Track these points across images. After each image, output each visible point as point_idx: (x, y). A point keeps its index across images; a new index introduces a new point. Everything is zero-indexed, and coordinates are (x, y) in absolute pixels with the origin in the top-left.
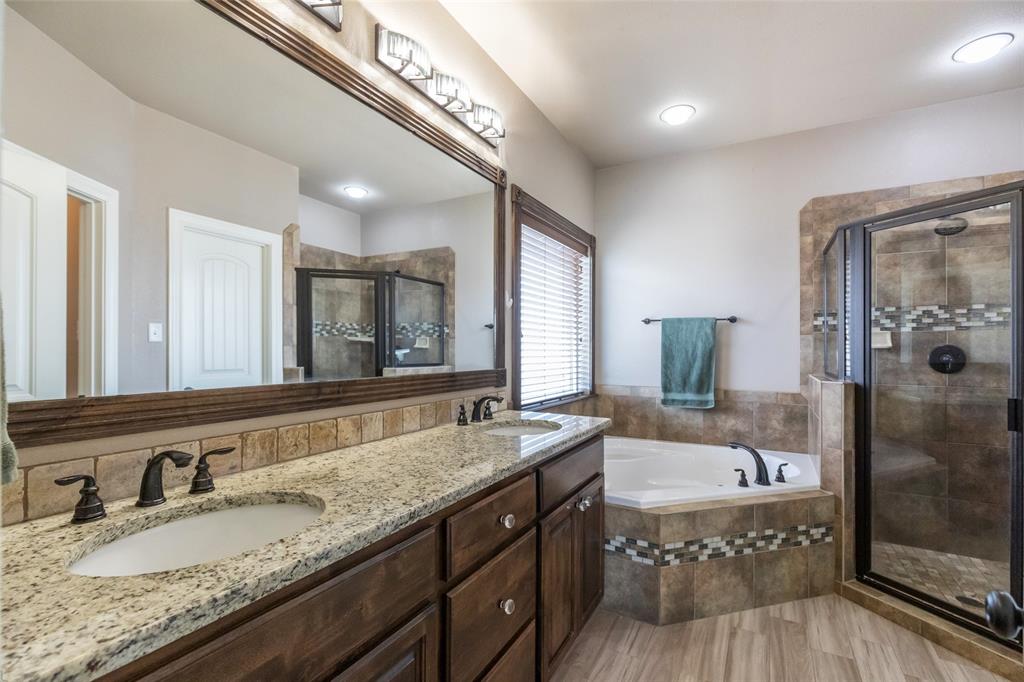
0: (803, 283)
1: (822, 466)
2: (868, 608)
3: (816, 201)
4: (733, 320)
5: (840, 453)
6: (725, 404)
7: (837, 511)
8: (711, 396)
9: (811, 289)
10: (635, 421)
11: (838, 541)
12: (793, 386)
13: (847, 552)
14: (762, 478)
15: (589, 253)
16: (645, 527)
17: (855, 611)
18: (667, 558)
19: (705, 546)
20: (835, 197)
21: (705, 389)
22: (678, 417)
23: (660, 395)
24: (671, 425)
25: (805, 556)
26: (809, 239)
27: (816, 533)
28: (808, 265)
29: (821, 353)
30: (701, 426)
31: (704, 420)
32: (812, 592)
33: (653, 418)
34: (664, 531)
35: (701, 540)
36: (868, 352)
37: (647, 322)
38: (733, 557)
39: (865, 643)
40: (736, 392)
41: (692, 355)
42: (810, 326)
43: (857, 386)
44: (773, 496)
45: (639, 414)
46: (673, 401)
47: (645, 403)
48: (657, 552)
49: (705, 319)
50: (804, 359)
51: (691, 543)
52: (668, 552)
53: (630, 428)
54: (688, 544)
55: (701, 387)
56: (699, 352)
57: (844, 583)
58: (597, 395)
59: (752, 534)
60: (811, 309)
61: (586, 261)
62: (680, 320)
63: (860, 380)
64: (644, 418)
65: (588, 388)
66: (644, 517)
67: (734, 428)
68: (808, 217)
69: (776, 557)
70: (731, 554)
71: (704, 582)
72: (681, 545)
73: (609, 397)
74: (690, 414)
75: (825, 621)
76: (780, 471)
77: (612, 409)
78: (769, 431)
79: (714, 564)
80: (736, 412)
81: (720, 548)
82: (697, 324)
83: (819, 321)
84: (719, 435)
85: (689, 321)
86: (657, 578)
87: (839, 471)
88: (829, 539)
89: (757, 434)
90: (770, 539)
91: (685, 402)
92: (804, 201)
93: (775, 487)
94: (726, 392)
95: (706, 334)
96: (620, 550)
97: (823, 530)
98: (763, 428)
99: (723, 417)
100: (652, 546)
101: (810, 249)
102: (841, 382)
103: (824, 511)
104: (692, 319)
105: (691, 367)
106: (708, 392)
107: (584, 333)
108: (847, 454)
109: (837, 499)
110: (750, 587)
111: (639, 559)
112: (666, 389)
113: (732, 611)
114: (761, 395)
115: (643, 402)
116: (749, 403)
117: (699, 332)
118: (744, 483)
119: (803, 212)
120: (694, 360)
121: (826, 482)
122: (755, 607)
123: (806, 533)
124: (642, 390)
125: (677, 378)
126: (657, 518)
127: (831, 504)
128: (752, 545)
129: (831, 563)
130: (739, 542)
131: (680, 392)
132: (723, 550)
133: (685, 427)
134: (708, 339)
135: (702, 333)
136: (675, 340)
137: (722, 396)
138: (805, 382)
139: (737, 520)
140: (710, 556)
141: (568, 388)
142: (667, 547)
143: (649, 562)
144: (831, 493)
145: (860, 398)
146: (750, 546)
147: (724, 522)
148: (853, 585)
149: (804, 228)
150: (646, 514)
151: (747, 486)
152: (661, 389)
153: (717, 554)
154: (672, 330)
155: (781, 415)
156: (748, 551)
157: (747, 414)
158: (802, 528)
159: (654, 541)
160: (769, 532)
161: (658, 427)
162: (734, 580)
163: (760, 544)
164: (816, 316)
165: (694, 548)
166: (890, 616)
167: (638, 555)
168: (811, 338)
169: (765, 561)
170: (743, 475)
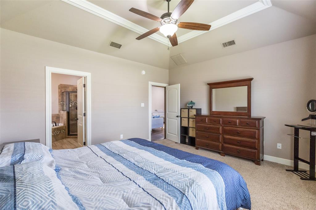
0: (59, 97)
2: (70, 137)
3: (61, 84)
5: (66, 120)
7: (66, 128)
9: (60, 98)
11: (66, 132)
12: (57, 113)
13: (67, 133)
14: (56, 125)
17: (68, 138)
20: (63, 85)
25: (62, 134)
26: (60, 90)
27: (63, 131)
28: (60, 94)
29: (62, 108)
32: (63, 138)
36: (69, 107)
42: (60, 104)
50: (59, 109)
59: (56, 132)
60: (60, 101)
63: (68, 111)
68: (60, 87)
69: (59, 134)
70: (53, 135)
75: (65, 140)
76: (58, 124)
83: (61, 103)
87: (66, 122)
90: (58, 132)
92: (59, 84)
93: (58, 126)
101: (60, 92)
102: (66, 112)
109: (66, 126)
110: (56, 139)
119: (59, 86)
121: (64, 124)
127: (65, 127)
128: (56, 133)
138: (59, 112)
145: (68, 113)
148: (68, 136)
149: (59, 88)
151: (54, 126)
155: (55, 117)
164: (61, 102)
166: (72, 138)
168: (60, 105)
169: (57, 135)
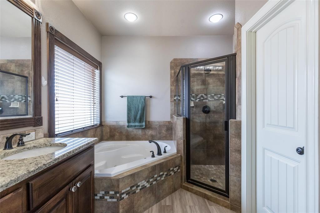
0: (171, 86)
1: (177, 146)
2: (190, 191)
3: (175, 60)
4: (151, 97)
5: (182, 141)
6: (148, 126)
7: (181, 161)
8: (144, 124)
9: (173, 88)
10: (118, 134)
11: (182, 171)
12: (168, 119)
13: (184, 174)
14: (159, 153)
15: (99, 68)
16: (113, 185)
17: (187, 194)
18: (123, 196)
19: (139, 186)
20: (179, 59)
21: (142, 122)
22: (133, 132)
23: (127, 124)
24: (131, 135)
25: (172, 179)
26: (173, 71)
27: (175, 169)
28: (172, 80)
29: (176, 108)
30: (141, 134)
31: (142, 132)
32: (175, 190)
33: (124, 133)
34: (121, 185)
35: (137, 184)
36: (189, 107)
37: (122, 97)
38: (149, 187)
39: (190, 206)
40: (152, 121)
41: (138, 109)
42: (173, 99)
43: (186, 118)
44: (162, 159)
45: (119, 132)
46: (131, 126)
47: (121, 127)
48: (118, 195)
49: (142, 96)
50: (171, 110)
51: (133, 186)
52: (123, 193)
53: (116, 137)
54: (131, 187)
55: (141, 121)
56: (140, 108)
57: (184, 184)
58: (103, 125)
59: (156, 176)
60: (173, 94)
61: (97, 72)
62: (133, 97)
63: (187, 117)
64: (121, 133)
65: (98, 123)
66: (112, 181)
67: (151, 134)
68: (173, 64)
69: (164, 181)
70: (148, 185)
71: (138, 200)
72: (129, 188)
73: (108, 126)
74: (137, 130)
75: (178, 201)
76: (165, 149)
77: (109, 130)
78: (162, 134)
79: (142, 192)
80: (152, 128)
81: (144, 185)
82: (139, 98)
83: (175, 98)
84: (146, 137)
85: (136, 97)
86: (118, 206)
87: (182, 147)
88: (179, 170)
89: (158, 135)
90: (162, 176)
91: (135, 126)
92: (171, 59)
93: (164, 155)
94: (149, 122)
95: (142, 101)
96: (102, 198)
97: (177, 168)
98: (160, 133)
99: (148, 130)
100: (116, 193)
101: (173, 75)
102: (182, 117)
103: (178, 161)
104: (138, 96)
105: (137, 113)
106: (143, 122)
107: (97, 101)
108: (184, 141)
109: (181, 156)
110: (155, 196)
111: (110, 200)
112: (129, 121)
113: (149, 208)
114: (159, 122)
115: (120, 127)
116: (156, 125)
117: (140, 101)
118: (153, 156)
119: (171, 63)
120: (138, 111)
121: (178, 151)
122: (157, 203)
123: (173, 170)
124: (120, 123)
125: (132, 118)
126: (118, 180)
127: (180, 158)
128: (156, 180)
129: (180, 178)
130: (151, 180)
131: (134, 123)
132: (145, 185)
133: (135, 135)
134: (143, 103)
135: (141, 101)
136: (131, 103)
137: (148, 123)
138: (172, 117)
139: (151, 172)
140: (140, 189)
141: (90, 123)
142: (123, 192)
143: (115, 200)
144: (180, 155)
145: (187, 122)
146: (155, 180)
147: (146, 174)
148: (186, 184)
149: (172, 68)
150: (113, 179)
151: (154, 157)
152: (127, 122)
153: (144, 187)
154: (131, 100)
155: (165, 129)
156: (154, 183)
157: (155, 129)
158: (171, 169)
159: (117, 191)
160: (161, 173)
161: (126, 136)
162: (149, 195)
163: (158, 179)
164: (175, 96)
165: (133, 189)
167: (110, 198)
168: (173, 103)
169: (160, 184)
170: (153, 153)
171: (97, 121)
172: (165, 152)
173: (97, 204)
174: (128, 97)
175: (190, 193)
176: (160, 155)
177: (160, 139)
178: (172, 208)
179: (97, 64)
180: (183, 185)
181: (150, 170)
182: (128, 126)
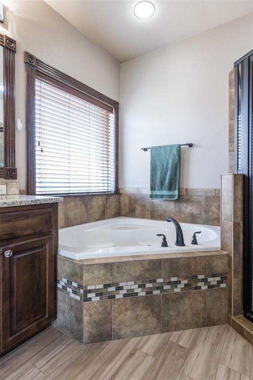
0: (231, 119)
1: (221, 234)
2: (246, 338)
4: (191, 145)
5: (231, 224)
6: (182, 198)
7: (229, 266)
8: (176, 192)
10: (139, 208)
14: (180, 242)
15: (114, 111)
16: (76, 273)
17: (236, 340)
18: (89, 295)
19: (122, 288)
21: (173, 188)
22: (161, 206)
23: (150, 193)
24: (157, 210)
25: (204, 297)
27: (213, 281)
30: (173, 210)
31: (175, 208)
32: (209, 322)
33: (148, 207)
34: (86, 277)
35: (118, 284)
37: (145, 150)
38: (144, 296)
39: (229, 370)
40: (192, 189)
41: (166, 167)
43: (244, 175)
44: (180, 253)
45: (141, 204)
46: (156, 195)
48: (82, 291)
49: (174, 145)
50: (231, 167)
51: (109, 285)
52: (90, 291)
53: (138, 212)
54: (106, 286)
55: (170, 188)
56: (170, 166)
57: (233, 318)
58: (120, 194)
59: (160, 280)
61: (112, 116)
62: (160, 147)
63: (245, 171)
64: (144, 206)
65: (112, 189)
66: (75, 266)
67: (191, 212)
69: (180, 297)
70: (142, 293)
71: (120, 313)
72: (101, 286)
73: (127, 195)
74: (167, 203)
75: (208, 347)
76: (194, 237)
77: (128, 202)
78: (211, 213)
79: (129, 300)
80: (192, 202)
81: (133, 290)
82: (169, 149)
84: (183, 216)
85: (164, 147)
86: (82, 311)
88: (223, 285)
89: (204, 215)
90: (175, 284)
91: (162, 196)
94: (186, 190)
95: (174, 154)
96: (64, 288)
97: (219, 279)
98: (207, 212)
99: (185, 205)
100: (80, 287)
103: (219, 266)
104: (167, 146)
105: (166, 174)
106: (175, 190)
107: (111, 158)
108: (236, 225)
109: (229, 256)
110: (159, 318)
111: (72, 295)
112: (153, 188)
113: (143, 335)
114: (206, 191)
115: (143, 197)
116: (199, 196)
117: (170, 154)
118: (165, 244)
119: (231, 73)
120: (167, 171)
122: (163, 332)
123: (205, 280)
124: (143, 190)
125: (158, 182)
126: (81, 267)
127: (226, 260)
128: (160, 288)
129: (224, 302)
130: (149, 285)
131: (160, 190)
132: (136, 291)
133: (165, 212)
134: (175, 158)
135: (172, 154)
136: (157, 159)
137: (184, 192)
139: (147, 270)
140: (125, 295)
141: (106, 188)
142: (89, 288)
143: (78, 298)
144: (225, 253)
146: (158, 288)
147: (137, 271)
148: (240, 320)
149: (232, 83)
150: (76, 264)
151: (166, 246)
152: (149, 189)
153: (131, 294)
154: (156, 153)
155: (217, 204)
156: (156, 292)
157: (199, 203)
158: (201, 277)
159: (80, 284)
160: (174, 279)
161: (151, 212)
162: (145, 313)
163: (166, 287)
165: (112, 289)
167: (73, 293)
169: (170, 300)
170: (165, 239)
171: (112, 187)
172: (195, 242)
173: (60, 295)
174: (152, 148)
175: (245, 341)
176: (180, 246)
177: (208, 222)
178: (186, 353)
179: (112, 106)
180: (233, 320)
181: (147, 266)
182: (151, 196)
